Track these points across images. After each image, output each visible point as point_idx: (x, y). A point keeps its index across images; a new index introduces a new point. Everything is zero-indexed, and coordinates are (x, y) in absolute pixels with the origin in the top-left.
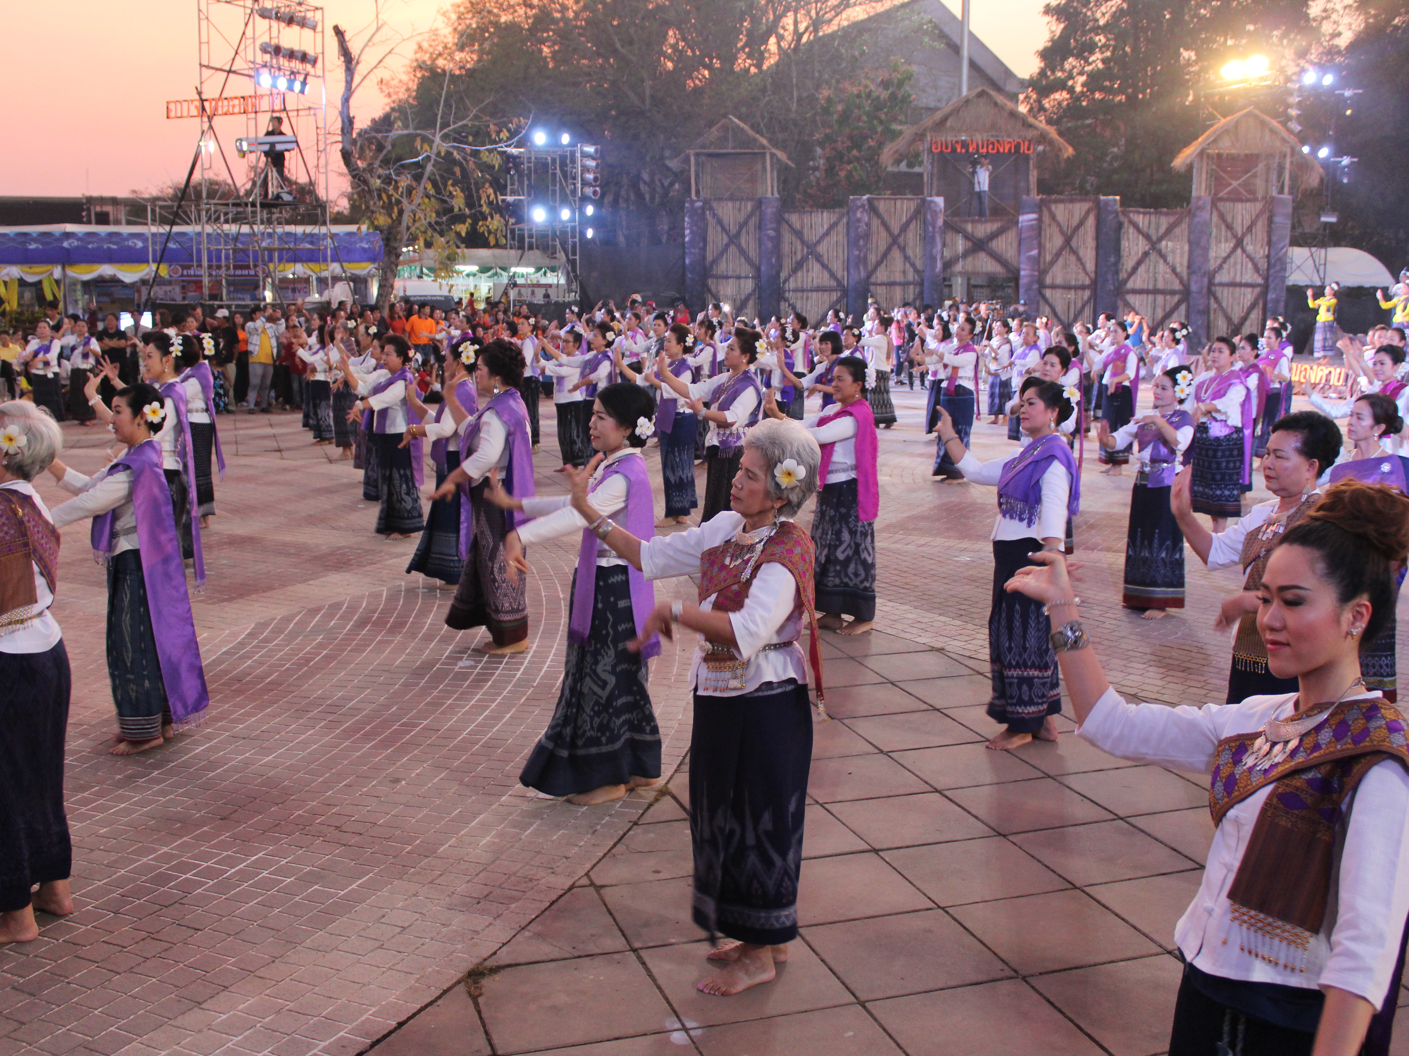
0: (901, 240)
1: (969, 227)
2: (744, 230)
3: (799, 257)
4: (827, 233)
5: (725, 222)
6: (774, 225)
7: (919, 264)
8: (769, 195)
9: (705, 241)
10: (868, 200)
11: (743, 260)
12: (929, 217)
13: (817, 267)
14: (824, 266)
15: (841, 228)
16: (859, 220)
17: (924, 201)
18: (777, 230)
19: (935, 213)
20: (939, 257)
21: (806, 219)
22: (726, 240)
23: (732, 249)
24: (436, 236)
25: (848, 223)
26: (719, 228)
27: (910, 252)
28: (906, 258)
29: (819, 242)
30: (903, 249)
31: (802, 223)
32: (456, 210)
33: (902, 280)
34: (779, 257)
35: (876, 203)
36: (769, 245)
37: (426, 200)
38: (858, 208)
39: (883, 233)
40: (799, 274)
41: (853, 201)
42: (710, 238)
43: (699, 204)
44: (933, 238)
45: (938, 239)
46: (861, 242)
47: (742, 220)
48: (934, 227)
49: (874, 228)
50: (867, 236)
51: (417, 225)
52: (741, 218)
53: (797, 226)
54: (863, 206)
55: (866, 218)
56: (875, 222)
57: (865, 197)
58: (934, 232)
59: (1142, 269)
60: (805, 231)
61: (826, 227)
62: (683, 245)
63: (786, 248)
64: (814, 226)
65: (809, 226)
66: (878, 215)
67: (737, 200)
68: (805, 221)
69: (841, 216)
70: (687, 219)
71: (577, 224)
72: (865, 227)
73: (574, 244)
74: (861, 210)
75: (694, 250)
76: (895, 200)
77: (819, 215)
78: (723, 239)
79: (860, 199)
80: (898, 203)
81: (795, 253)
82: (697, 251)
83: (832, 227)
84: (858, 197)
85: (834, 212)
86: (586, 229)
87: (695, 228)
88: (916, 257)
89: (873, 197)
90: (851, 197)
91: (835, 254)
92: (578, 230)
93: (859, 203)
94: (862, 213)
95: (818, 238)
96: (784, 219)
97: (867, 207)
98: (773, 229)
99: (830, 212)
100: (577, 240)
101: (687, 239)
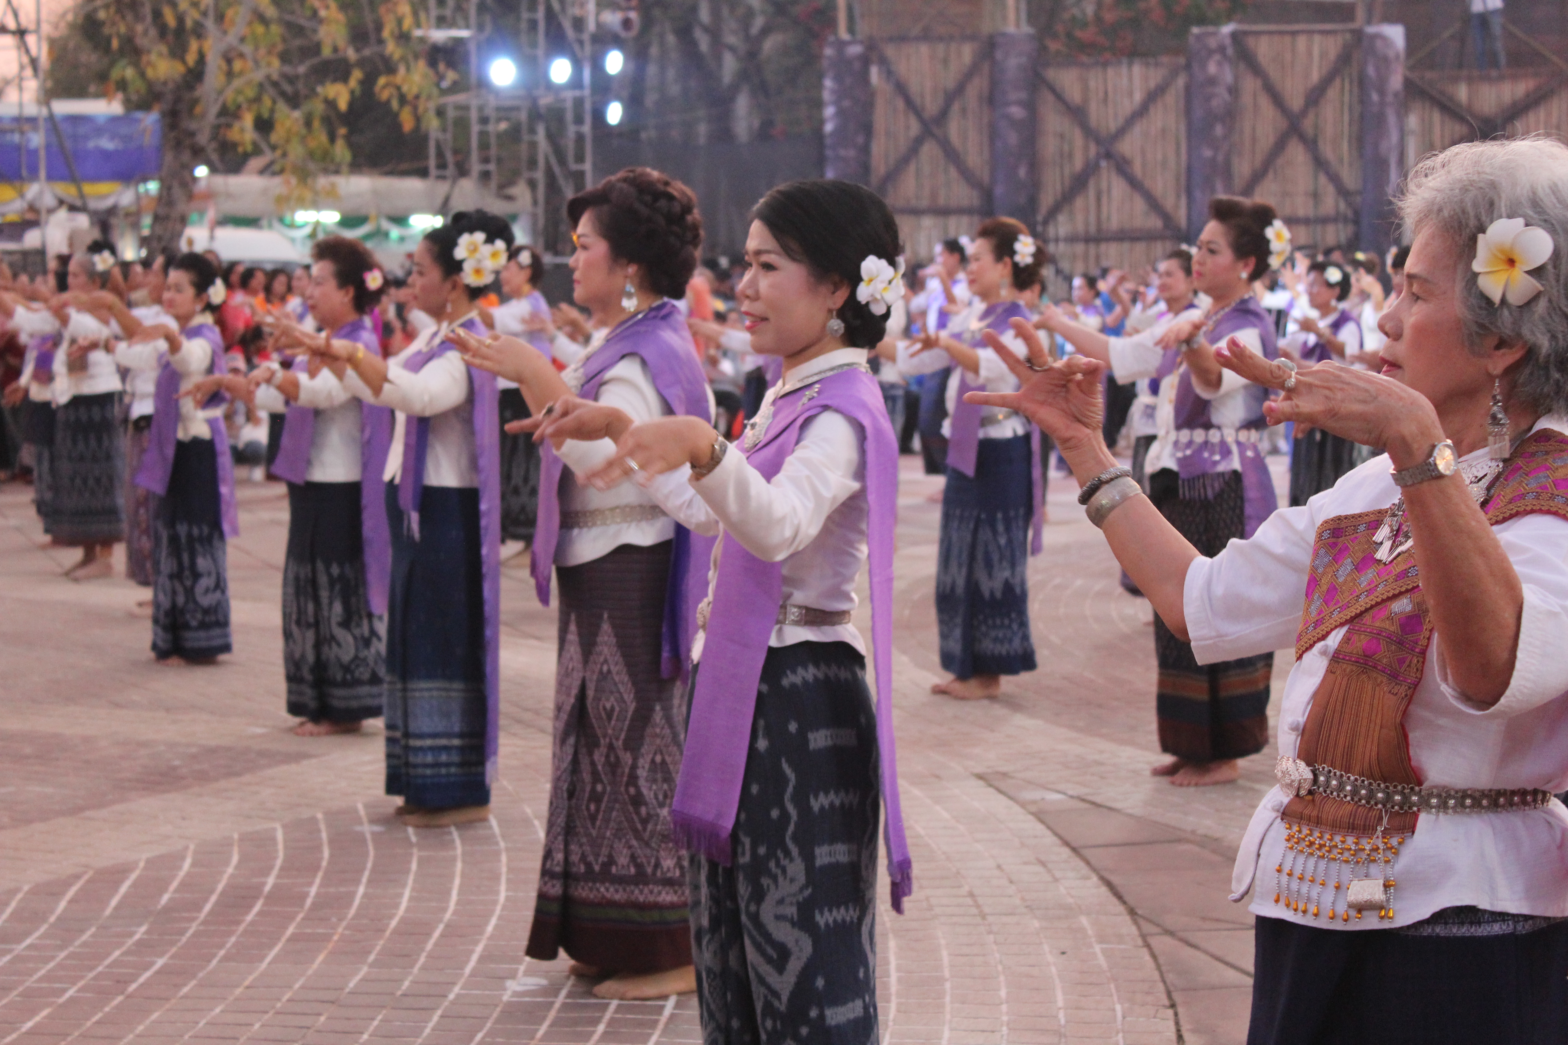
0: (1308, 124)
1: (1462, 93)
2: (956, 107)
3: (1078, 164)
4: (1142, 111)
5: (914, 88)
6: (1023, 95)
7: (1350, 178)
8: (1011, 29)
9: (868, 130)
10: (1234, 36)
11: (953, 172)
12: (1371, 71)
13: (1118, 187)
14: (1135, 184)
15: (1173, 98)
16: (1212, 81)
17: (1358, 34)
18: (1031, 107)
19: (1384, 62)
21: (1095, 80)
22: (915, 128)
23: (930, 149)
24: (282, 107)
25: (1188, 89)
26: (899, 103)
27: (1327, 152)
28: (1319, 163)
29: (1122, 131)
30: (1311, 144)
31: (1085, 89)
32: (327, 52)
33: (1310, 212)
34: (1034, 165)
35: (1251, 41)
36: (1013, 138)
37: (260, 29)
38: (1211, 52)
39: (1267, 109)
40: (1079, 202)
41: (1198, 37)
42: (879, 126)
43: (854, 49)
44: (1380, 120)
45: (1392, 119)
46: (1219, 130)
47: (950, 84)
48: (1382, 93)
49: (1246, 99)
50: (1230, 115)
51: (237, 83)
52: (950, 80)
53: (1074, 94)
54: (1222, 49)
55: (1228, 76)
56: (1250, 85)
57: (1227, 29)
58: (1382, 103)
60: (1093, 107)
61: (1138, 97)
62: (821, 137)
63: (1049, 146)
64: (1110, 94)
65: (1101, 94)
66: (1256, 69)
67: (941, 39)
68: (1092, 84)
69: (1174, 73)
70: (828, 83)
71: (587, 92)
72: (1226, 96)
73: (580, 138)
74: (1217, 57)
75: (842, 152)
76: (1294, 33)
77: (1124, 70)
78: (908, 128)
79: (1214, 34)
80: (1301, 42)
81: (1071, 155)
82: (851, 153)
83: (1153, 97)
84: (1211, 29)
85: (1157, 65)
86: (606, 104)
87: (846, 103)
88: (1341, 160)
89: (1246, 27)
90: (1195, 30)
91: (1159, 157)
92: (588, 106)
93: (1212, 43)
94: (1220, 64)
95: (1121, 121)
96: (1044, 81)
97: (1230, 51)
98: (1019, 103)
99: (1147, 65)
100: (587, 128)
101: (828, 128)
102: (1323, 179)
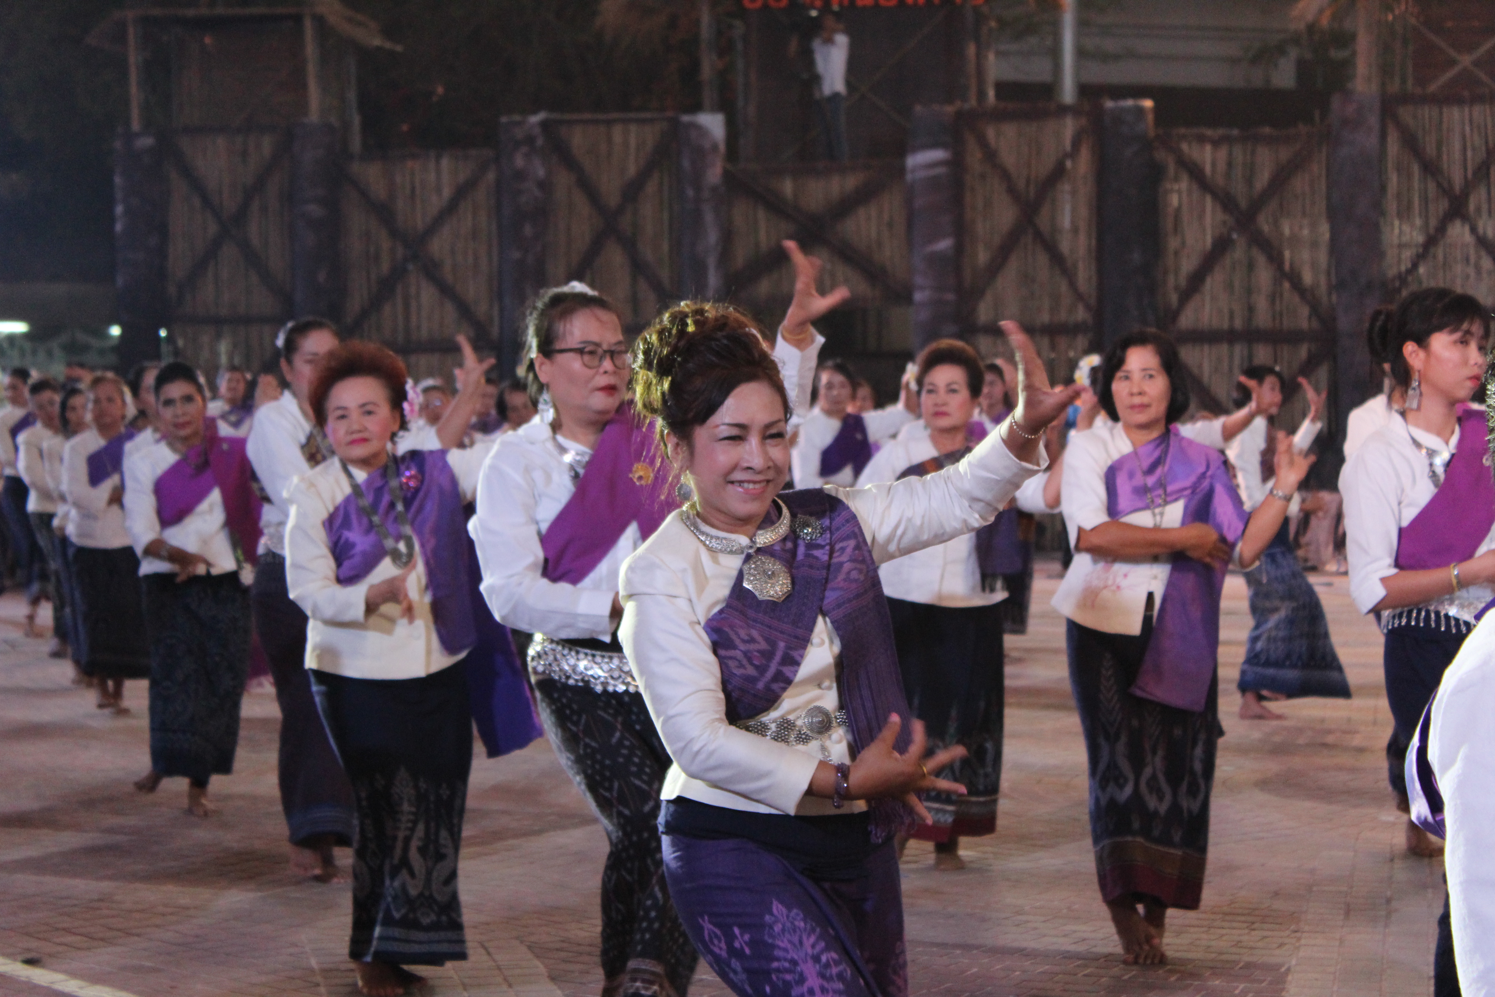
0: (625, 223)
1: (788, 187)
2: (255, 204)
3: (385, 267)
4: (451, 208)
5: (209, 185)
6: (323, 192)
8: (314, 119)
9: (162, 231)
10: (545, 125)
11: (254, 276)
12: (689, 164)
13: (427, 294)
14: (445, 290)
15: (481, 195)
16: (520, 175)
17: (675, 124)
18: (332, 204)
19: (700, 154)
20: (712, 262)
21: (399, 173)
22: (213, 228)
23: (229, 252)
25: (497, 183)
26: (197, 202)
27: (648, 253)
28: (636, 266)
29: (430, 231)
30: (630, 245)
31: (391, 186)
34: (337, 268)
35: (563, 132)
36: (314, 239)
38: (518, 144)
39: (583, 207)
40: (387, 309)
41: (508, 128)
42: (175, 226)
43: (146, 143)
44: (697, 214)
45: (709, 217)
46: (528, 230)
47: (249, 180)
48: (701, 188)
49: (560, 194)
50: (542, 213)
52: (248, 176)
53: (379, 191)
54: (530, 140)
55: (539, 170)
56: (564, 180)
57: (535, 119)
58: (700, 200)
59: (1214, 283)
60: (400, 204)
61: (447, 192)
62: (110, 237)
63: (353, 247)
64: (418, 192)
65: (408, 191)
66: (569, 161)
67: (238, 130)
68: (398, 179)
69: (483, 168)
70: (119, 179)
72: (537, 192)
74: (524, 149)
75: (133, 256)
76: (609, 123)
77: (432, 165)
78: (205, 226)
79: (519, 124)
80: (617, 132)
81: (377, 258)
82: (143, 256)
83: (461, 192)
84: (517, 118)
85: (466, 157)
87: (136, 201)
88: (661, 260)
89: (557, 116)
90: (504, 118)
91: (470, 260)
93: (519, 133)
94: (528, 156)
95: (429, 220)
96: (348, 177)
97: (540, 142)
98: (317, 200)
99: (456, 157)
101: (119, 227)
102: (642, 283)
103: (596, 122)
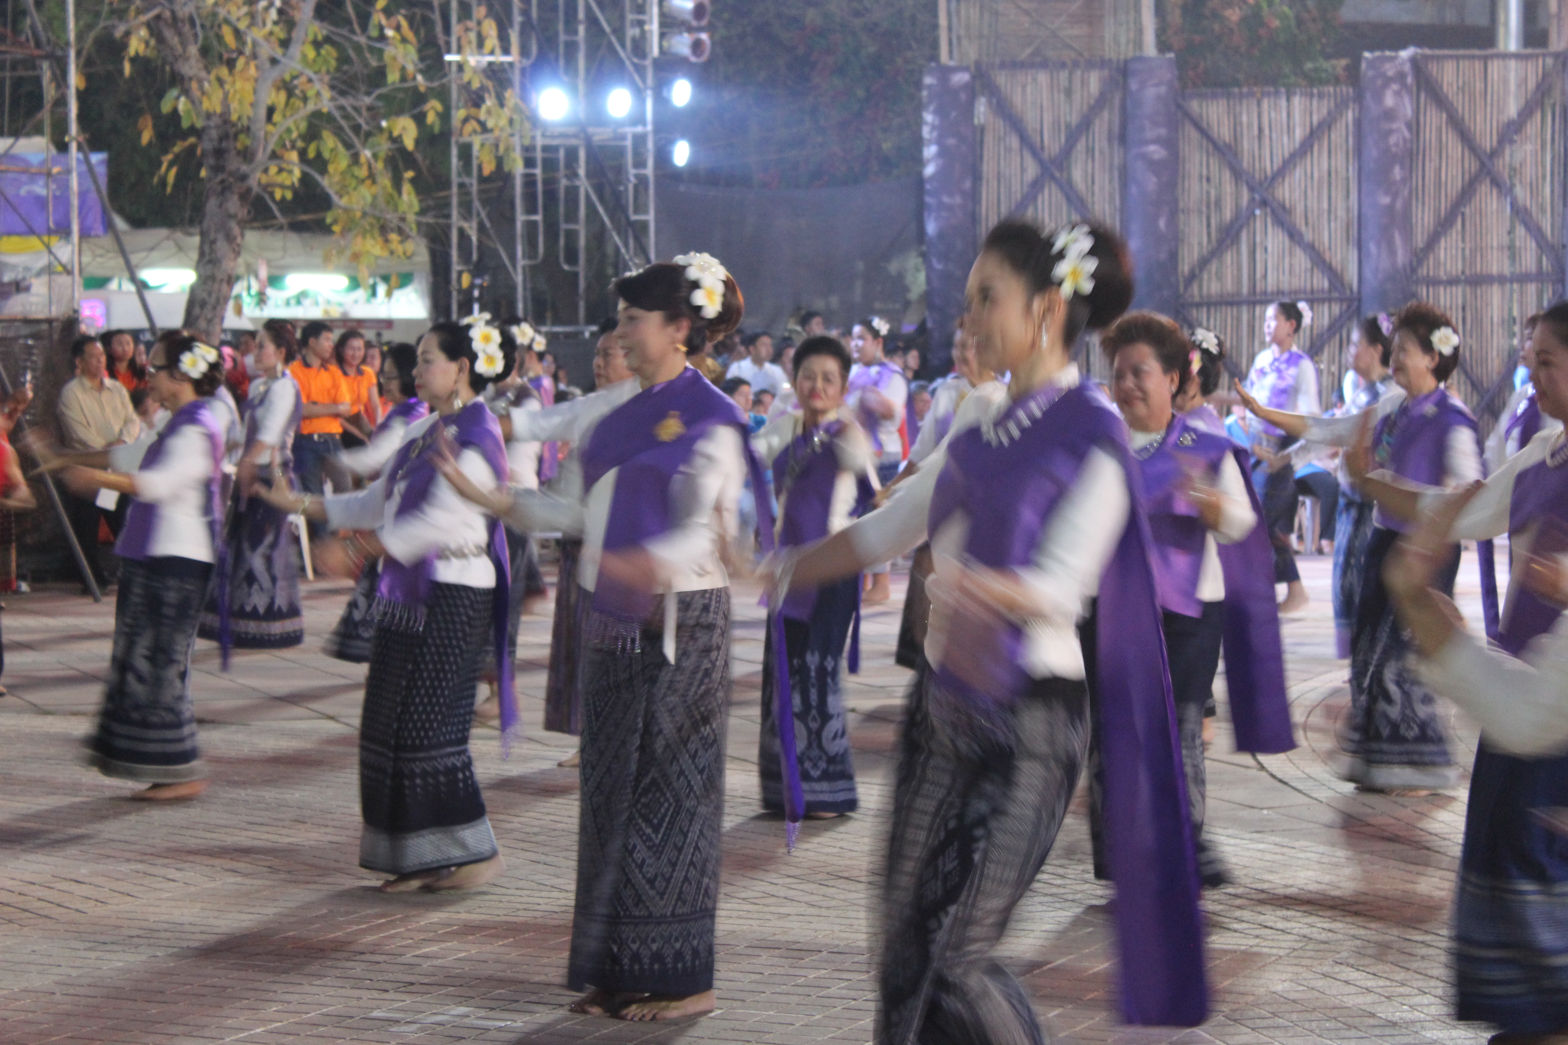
0: (1501, 165)
2: (1081, 146)
3: (1228, 214)
4: (1303, 151)
5: (1030, 124)
6: (1161, 132)
7: (1553, 231)
8: (1150, 51)
9: (976, 173)
10: (1413, 60)
13: (1277, 240)
14: (1294, 237)
15: (1340, 136)
16: (1389, 115)
17: (1562, 59)
18: (1171, 144)
21: (1247, 113)
22: (1032, 170)
23: (1050, 192)
25: (1358, 123)
26: (1014, 142)
27: (1528, 199)
28: (1517, 212)
29: (1281, 173)
30: (1506, 190)
31: (1236, 125)
33: (1507, 271)
34: (1176, 215)
35: (1433, 68)
36: (1150, 183)
38: (1387, 81)
39: (1454, 147)
40: (1230, 256)
41: (1371, 64)
42: (988, 168)
43: (961, 78)
46: (1396, 173)
47: (1074, 119)
49: (1429, 134)
50: (1411, 156)
52: (1074, 114)
53: (1223, 132)
54: (1399, 78)
55: (1406, 109)
56: (1433, 119)
57: (1405, 54)
60: (1246, 145)
61: (1299, 134)
62: (920, 181)
63: (1193, 192)
64: (1267, 131)
65: (1256, 131)
66: (1440, 101)
67: (1063, 65)
68: (1243, 117)
69: (1341, 106)
70: (929, 117)
71: (649, 128)
72: (1406, 133)
73: (642, 181)
74: (1395, 86)
75: (946, 199)
76: (1485, 59)
77: (1282, 103)
78: (1023, 170)
79: (1392, 60)
80: (1495, 69)
81: (1218, 203)
82: (958, 200)
83: (1316, 133)
84: (1387, 54)
85: (1321, 96)
86: (672, 142)
87: (951, 141)
88: (1543, 210)
89: (1427, 51)
90: (1367, 54)
91: (1325, 205)
92: (650, 145)
93: (1390, 70)
94: (1397, 94)
95: (1278, 162)
96: (1187, 115)
97: (1410, 80)
98: (1157, 141)
99: (1312, 95)
100: (649, 171)
101: (929, 170)
102: (1520, 231)
103: (1473, 57)
